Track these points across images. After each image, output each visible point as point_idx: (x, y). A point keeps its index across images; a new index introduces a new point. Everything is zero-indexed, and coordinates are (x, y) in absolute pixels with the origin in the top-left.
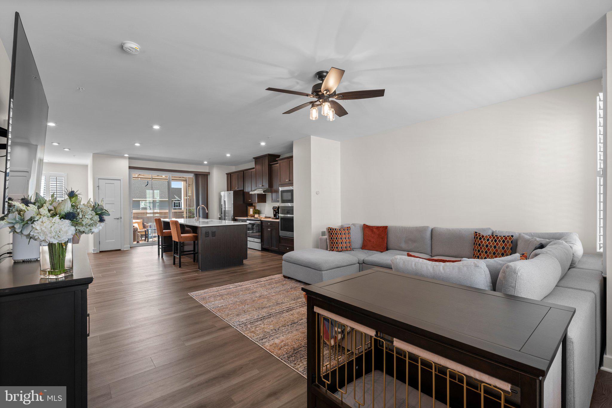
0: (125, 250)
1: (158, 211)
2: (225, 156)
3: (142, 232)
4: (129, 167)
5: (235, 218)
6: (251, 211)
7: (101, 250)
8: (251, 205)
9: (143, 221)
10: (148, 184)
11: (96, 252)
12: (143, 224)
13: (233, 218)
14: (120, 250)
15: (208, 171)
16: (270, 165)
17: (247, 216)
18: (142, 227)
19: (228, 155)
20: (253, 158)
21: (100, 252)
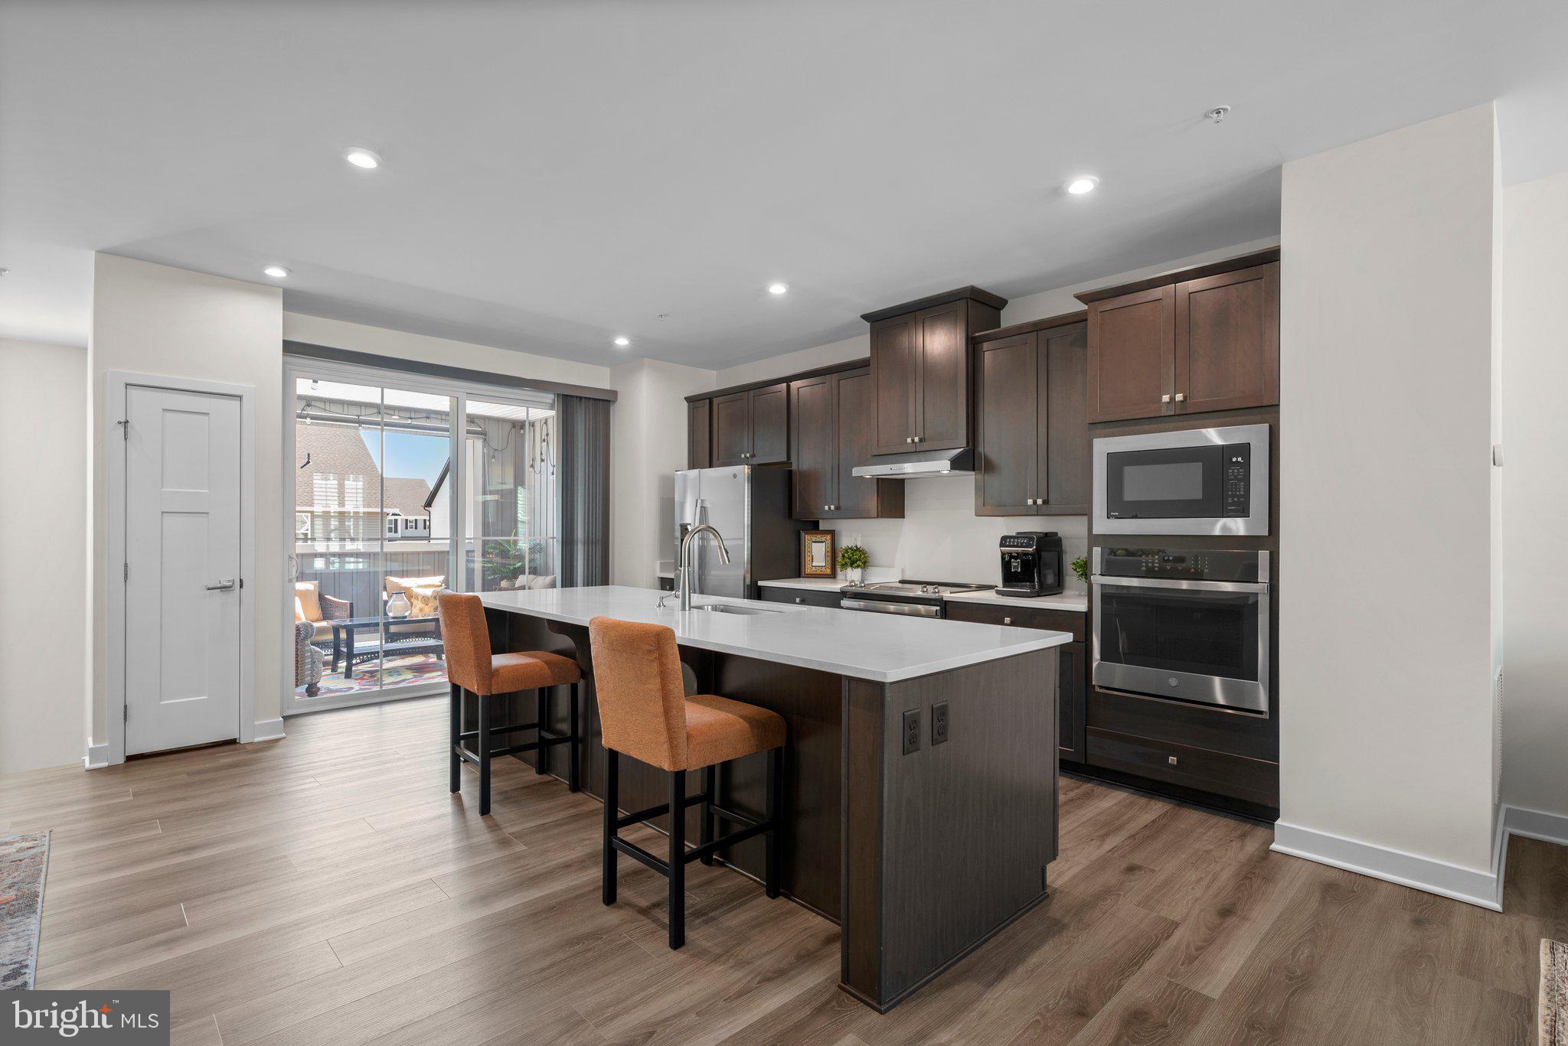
0: (257, 740)
1: (360, 546)
2: (763, 292)
3: (322, 631)
4: (285, 342)
5: (760, 583)
6: (817, 552)
7: (131, 752)
8: (814, 527)
9: (321, 586)
10: (308, 462)
11: (105, 764)
12: (321, 597)
13: (748, 581)
14: (233, 742)
15: (608, 388)
16: (973, 338)
17: (798, 573)
18: (316, 612)
19: (778, 289)
20: (865, 317)
21: (130, 759)
